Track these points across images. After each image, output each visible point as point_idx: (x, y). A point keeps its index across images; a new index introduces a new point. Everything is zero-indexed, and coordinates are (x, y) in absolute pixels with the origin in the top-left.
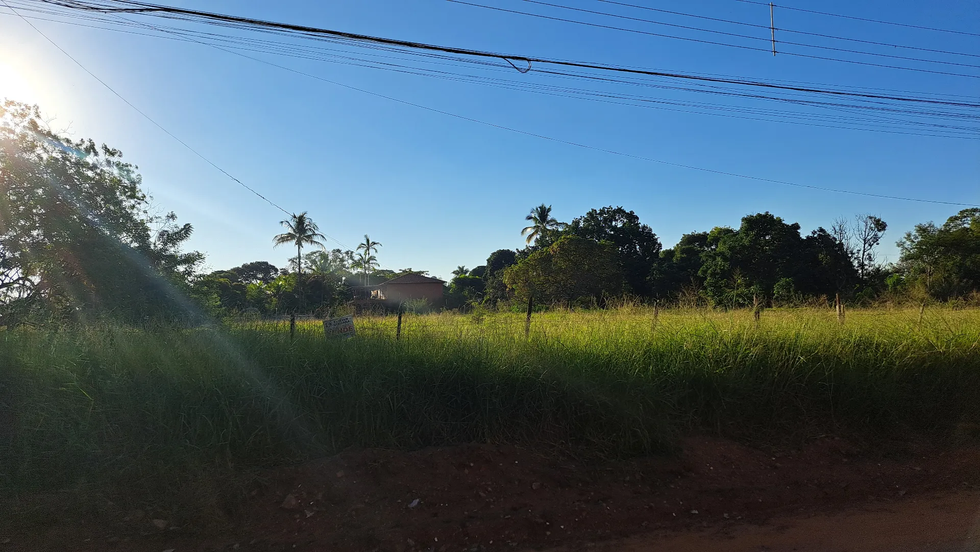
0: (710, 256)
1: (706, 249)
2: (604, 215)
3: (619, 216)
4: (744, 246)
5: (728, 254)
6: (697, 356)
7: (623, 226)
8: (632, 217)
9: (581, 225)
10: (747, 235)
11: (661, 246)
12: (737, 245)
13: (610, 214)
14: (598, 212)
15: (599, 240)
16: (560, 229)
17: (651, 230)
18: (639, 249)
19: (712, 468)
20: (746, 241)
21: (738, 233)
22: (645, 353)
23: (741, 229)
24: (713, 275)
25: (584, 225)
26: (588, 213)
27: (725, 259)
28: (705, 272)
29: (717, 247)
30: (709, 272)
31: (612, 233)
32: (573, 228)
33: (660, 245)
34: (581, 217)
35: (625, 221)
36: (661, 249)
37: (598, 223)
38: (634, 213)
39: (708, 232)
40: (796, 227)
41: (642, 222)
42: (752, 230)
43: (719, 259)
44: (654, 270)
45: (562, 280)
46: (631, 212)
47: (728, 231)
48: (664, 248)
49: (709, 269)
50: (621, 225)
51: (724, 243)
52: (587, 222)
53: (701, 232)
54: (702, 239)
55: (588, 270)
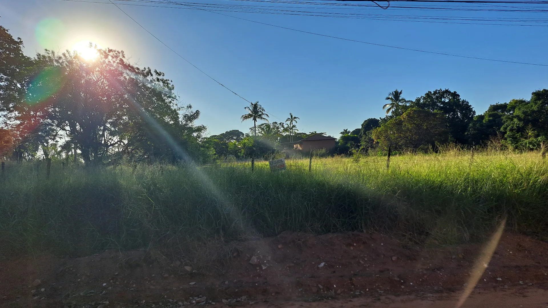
0: (509, 118)
1: (506, 114)
2: (437, 95)
3: (446, 95)
4: (533, 111)
5: (522, 116)
6: (501, 181)
7: (449, 101)
8: (455, 95)
9: (422, 101)
10: (536, 104)
11: (475, 113)
12: (528, 110)
13: (440, 94)
14: (433, 93)
15: (433, 111)
16: (408, 105)
17: (468, 103)
18: (460, 115)
19: (511, 252)
20: (535, 108)
21: (529, 103)
22: (465, 179)
23: (531, 100)
24: (512, 130)
25: (423, 101)
26: (426, 94)
27: (520, 119)
28: (505, 129)
29: (514, 112)
30: (508, 128)
31: (442, 105)
32: (416, 104)
33: (474, 112)
34: (421, 96)
35: (451, 98)
36: (475, 114)
37: (432, 100)
38: (456, 93)
39: (508, 103)
41: (462, 98)
42: (539, 99)
43: (515, 120)
44: (470, 128)
45: (410, 136)
46: (454, 92)
47: (522, 102)
48: (477, 114)
49: (508, 126)
50: (448, 101)
51: (519, 109)
52: (425, 99)
53: (503, 103)
54: (503, 107)
55: (426, 129)
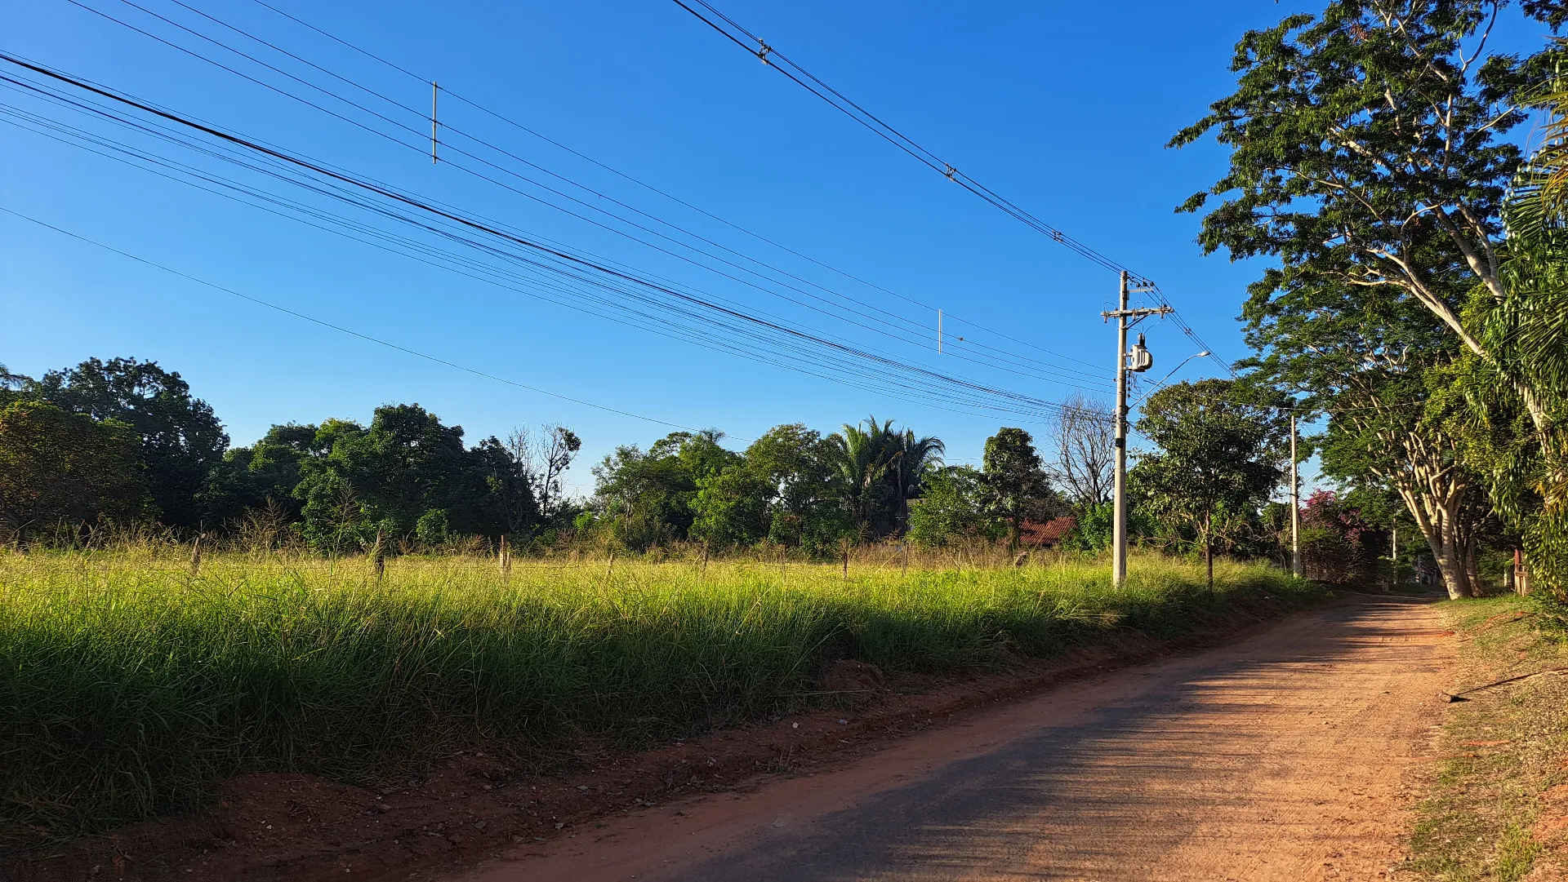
0: (317, 465)
1: (311, 453)
2: (118, 373)
3: (149, 377)
4: (374, 455)
5: (347, 464)
6: (265, 634)
7: (157, 396)
8: (174, 383)
9: (65, 384)
10: (382, 437)
11: (228, 441)
12: (363, 451)
13: (130, 372)
14: (105, 365)
15: (102, 418)
16: (13, 388)
17: (211, 410)
18: (185, 443)
19: (270, 827)
20: (378, 447)
21: (367, 432)
22: (164, 628)
23: (373, 426)
24: (319, 497)
25: (70, 385)
26: (81, 365)
27: (341, 471)
28: (305, 492)
29: (330, 452)
30: (313, 491)
31: (132, 407)
32: (45, 389)
33: (226, 439)
34: (65, 369)
35: (160, 388)
36: (228, 445)
37: (101, 385)
38: (179, 376)
39: (317, 425)
40: (458, 432)
41: (195, 394)
42: (391, 428)
43: (331, 471)
44: (211, 481)
45: (8, 488)
46: (174, 373)
47: (351, 428)
48: (233, 445)
49: (313, 487)
50: (152, 396)
51: (343, 445)
52: (78, 381)
53: (305, 425)
54: (305, 435)
55: (70, 473)
